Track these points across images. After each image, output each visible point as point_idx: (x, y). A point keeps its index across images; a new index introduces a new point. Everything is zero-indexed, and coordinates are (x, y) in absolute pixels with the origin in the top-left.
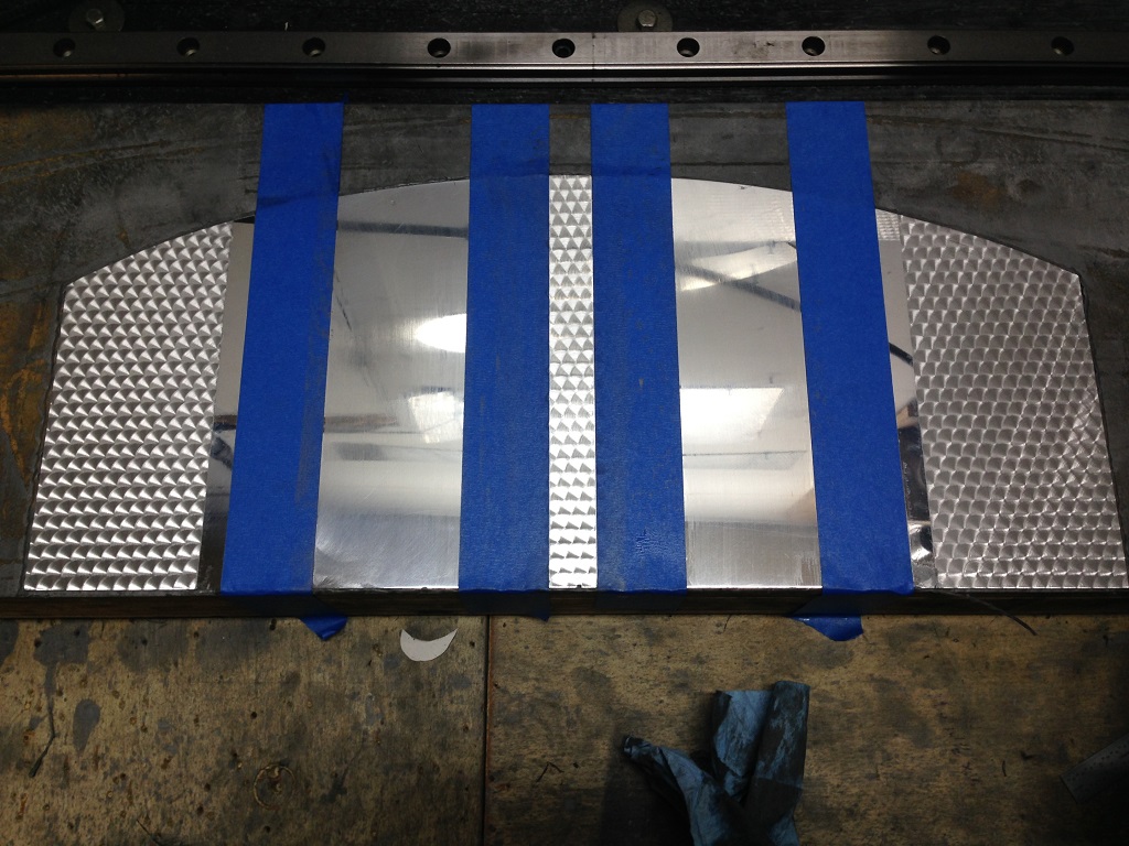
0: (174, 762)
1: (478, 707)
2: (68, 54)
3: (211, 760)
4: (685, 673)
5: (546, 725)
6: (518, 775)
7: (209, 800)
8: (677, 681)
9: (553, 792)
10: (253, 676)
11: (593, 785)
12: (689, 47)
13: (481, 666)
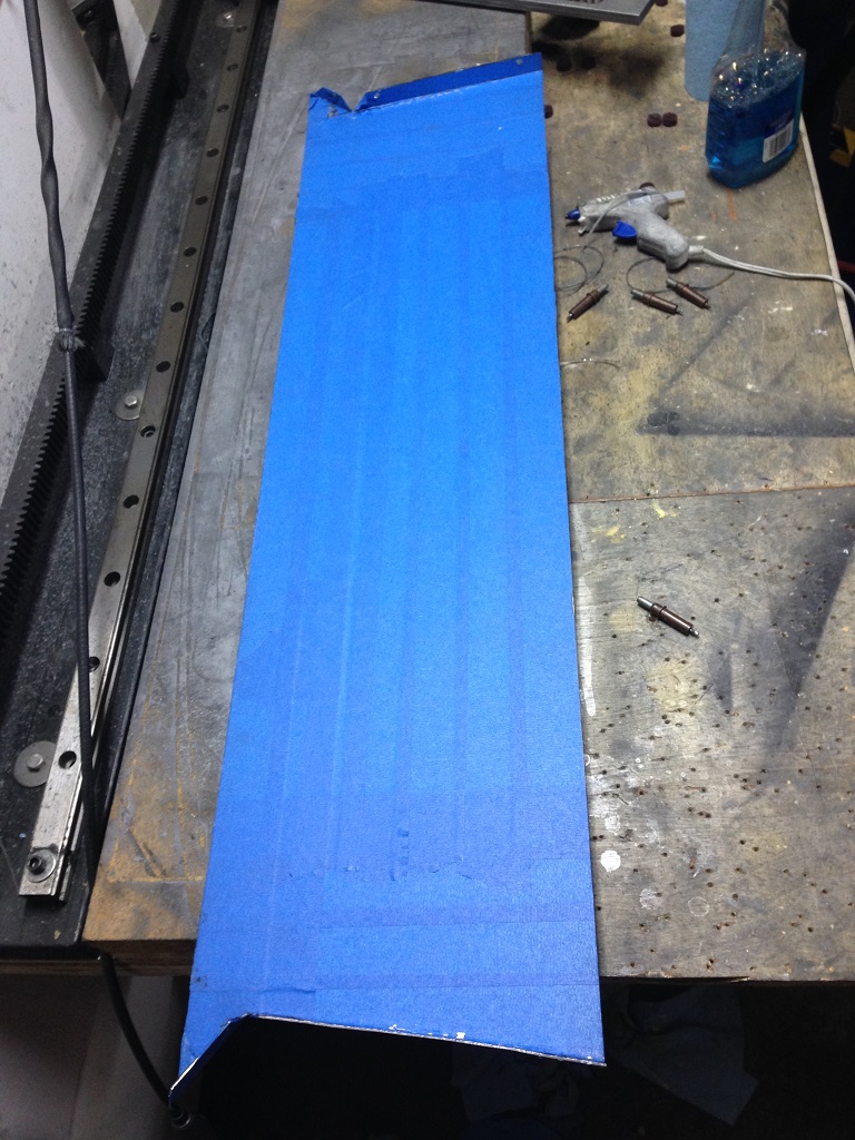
6: (645, 480)
8: (580, 402)
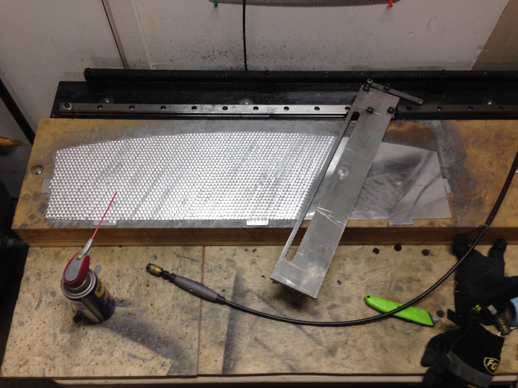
0: (121, 280)
1: (201, 266)
2: (100, 109)
3: (131, 279)
4: (255, 260)
5: (218, 272)
7: (130, 289)
9: (219, 288)
10: (142, 260)
11: (230, 286)
12: (256, 108)
13: (202, 257)
